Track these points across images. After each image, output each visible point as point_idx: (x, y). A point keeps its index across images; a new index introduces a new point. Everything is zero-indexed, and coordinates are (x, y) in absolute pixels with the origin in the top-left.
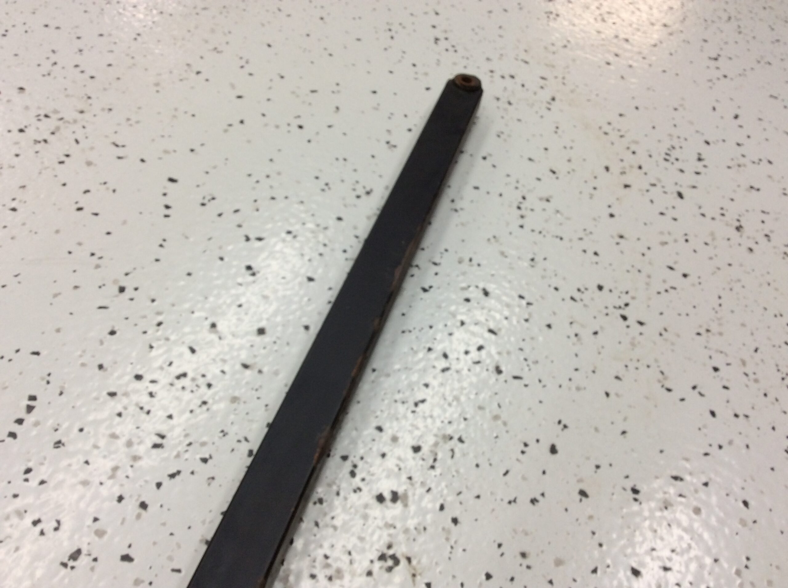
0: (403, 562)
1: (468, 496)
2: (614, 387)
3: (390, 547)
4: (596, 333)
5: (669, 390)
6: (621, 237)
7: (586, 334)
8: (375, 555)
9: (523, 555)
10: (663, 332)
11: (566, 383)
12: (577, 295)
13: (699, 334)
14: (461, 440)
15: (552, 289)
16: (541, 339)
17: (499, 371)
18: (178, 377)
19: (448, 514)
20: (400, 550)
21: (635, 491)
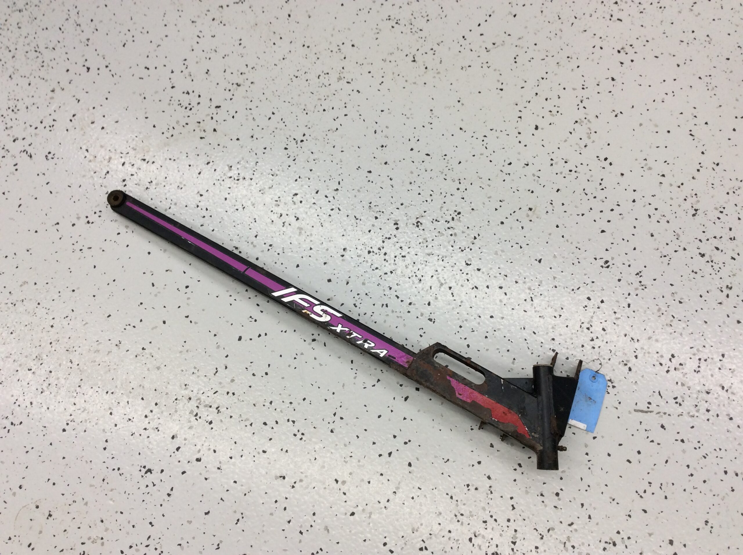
0: (418, 220)
1: (392, 200)
2: (338, 148)
3: (414, 224)
4: (312, 153)
5: (337, 129)
6: (252, 137)
7: (313, 157)
8: (417, 229)
9: (411, 183)
10: (308, 127)
11: (339, 166)
12: (292, 158)
13: (307, 114)
14: (370, 203)
15: (289, 168)
16: (318, 174)
17: (337, 190)
18: (356, 307)
19: (400, 207)
20: (415, 222)
21: (382, 146)
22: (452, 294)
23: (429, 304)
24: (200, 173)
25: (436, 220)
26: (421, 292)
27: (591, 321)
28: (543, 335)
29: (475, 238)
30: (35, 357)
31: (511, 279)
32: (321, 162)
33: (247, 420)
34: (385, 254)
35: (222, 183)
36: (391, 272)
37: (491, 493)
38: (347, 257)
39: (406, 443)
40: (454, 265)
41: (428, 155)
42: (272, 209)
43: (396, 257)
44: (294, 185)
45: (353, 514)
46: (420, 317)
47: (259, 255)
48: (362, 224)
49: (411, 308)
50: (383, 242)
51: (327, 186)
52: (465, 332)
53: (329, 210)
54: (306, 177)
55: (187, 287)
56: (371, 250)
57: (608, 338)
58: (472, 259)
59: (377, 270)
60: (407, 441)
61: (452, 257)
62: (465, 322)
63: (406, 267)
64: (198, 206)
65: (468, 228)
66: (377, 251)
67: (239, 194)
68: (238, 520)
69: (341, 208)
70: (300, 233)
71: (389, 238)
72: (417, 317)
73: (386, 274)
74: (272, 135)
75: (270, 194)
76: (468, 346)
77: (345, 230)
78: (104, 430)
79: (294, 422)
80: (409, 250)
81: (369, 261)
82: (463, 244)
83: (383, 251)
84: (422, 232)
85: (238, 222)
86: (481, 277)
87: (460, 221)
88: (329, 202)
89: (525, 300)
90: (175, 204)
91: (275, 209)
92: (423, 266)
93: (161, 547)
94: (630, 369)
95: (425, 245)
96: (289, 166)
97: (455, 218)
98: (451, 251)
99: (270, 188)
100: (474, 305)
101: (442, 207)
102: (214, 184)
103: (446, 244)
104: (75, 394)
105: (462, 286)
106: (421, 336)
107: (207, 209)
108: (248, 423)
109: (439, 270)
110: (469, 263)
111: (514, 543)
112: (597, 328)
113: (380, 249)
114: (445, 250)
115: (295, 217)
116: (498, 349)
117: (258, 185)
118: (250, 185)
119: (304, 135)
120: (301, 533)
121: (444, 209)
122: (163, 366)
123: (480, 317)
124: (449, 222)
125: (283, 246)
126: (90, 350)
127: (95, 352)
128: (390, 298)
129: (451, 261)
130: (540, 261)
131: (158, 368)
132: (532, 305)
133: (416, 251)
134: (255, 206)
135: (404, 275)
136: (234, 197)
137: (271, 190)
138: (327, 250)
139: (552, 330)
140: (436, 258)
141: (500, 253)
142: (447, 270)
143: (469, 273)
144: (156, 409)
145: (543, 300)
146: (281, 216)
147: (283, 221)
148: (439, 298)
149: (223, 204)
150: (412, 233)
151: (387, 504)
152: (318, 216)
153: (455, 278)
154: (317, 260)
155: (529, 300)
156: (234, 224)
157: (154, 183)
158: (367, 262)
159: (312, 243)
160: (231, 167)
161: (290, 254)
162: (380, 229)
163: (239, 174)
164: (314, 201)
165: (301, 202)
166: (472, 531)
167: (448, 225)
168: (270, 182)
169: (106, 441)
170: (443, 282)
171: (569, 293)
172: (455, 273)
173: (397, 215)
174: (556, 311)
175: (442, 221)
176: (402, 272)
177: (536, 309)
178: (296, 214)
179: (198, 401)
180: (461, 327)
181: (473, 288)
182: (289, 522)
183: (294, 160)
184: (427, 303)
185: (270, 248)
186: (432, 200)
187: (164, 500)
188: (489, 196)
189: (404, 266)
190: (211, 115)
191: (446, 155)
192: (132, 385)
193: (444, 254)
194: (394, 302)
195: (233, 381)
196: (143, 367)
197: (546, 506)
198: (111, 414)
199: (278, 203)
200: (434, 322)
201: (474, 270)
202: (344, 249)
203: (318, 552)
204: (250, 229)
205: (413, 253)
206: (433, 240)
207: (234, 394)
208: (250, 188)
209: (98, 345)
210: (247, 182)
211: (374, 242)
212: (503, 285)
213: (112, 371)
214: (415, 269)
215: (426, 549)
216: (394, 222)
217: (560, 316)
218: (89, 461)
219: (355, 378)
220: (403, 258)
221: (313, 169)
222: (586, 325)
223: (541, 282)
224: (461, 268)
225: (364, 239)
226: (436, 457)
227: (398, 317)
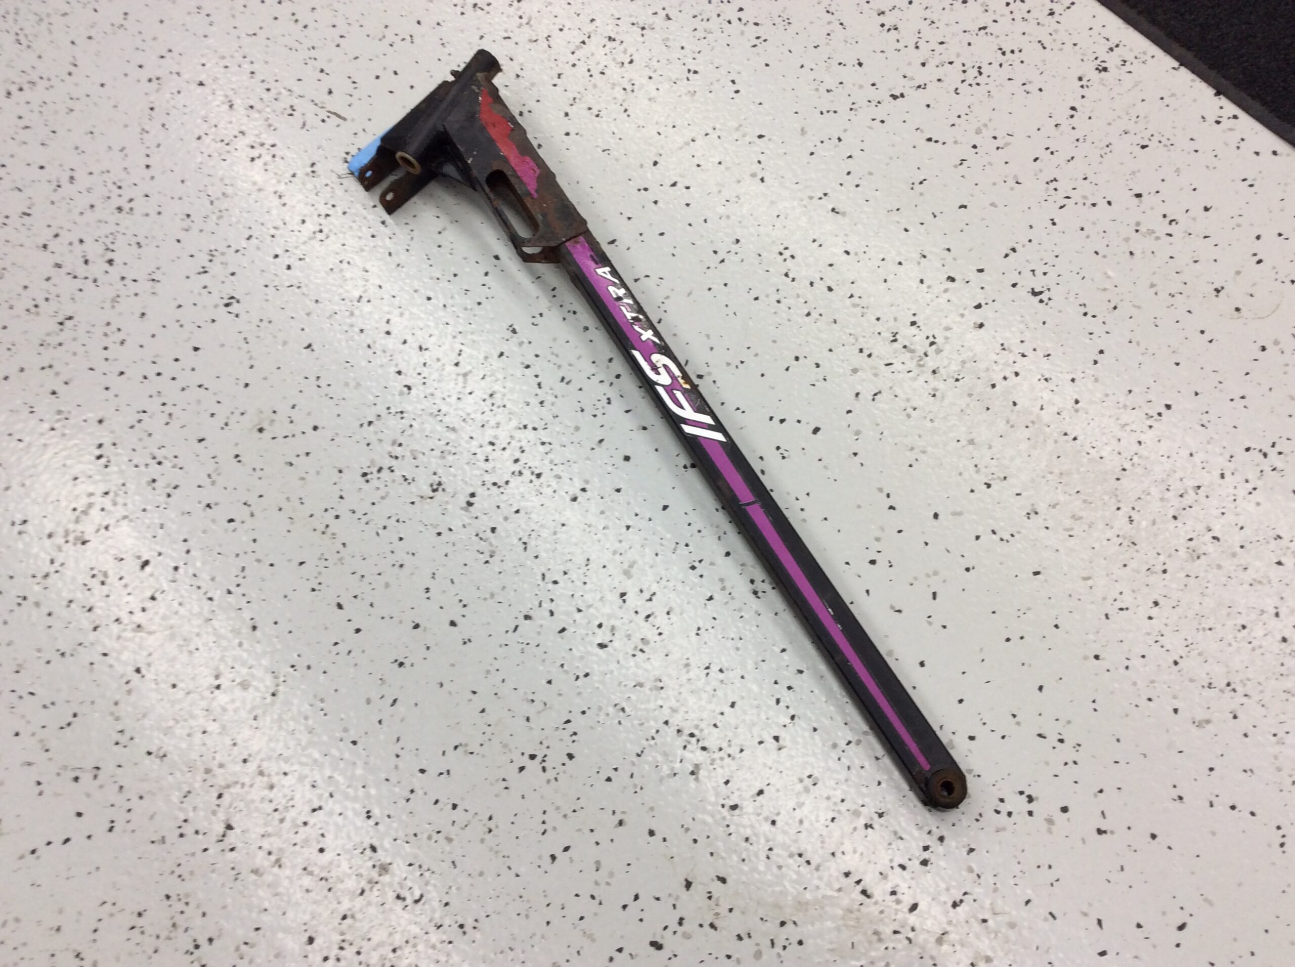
22: (460, 355)
23: (502, 354)
24: (761, 792)
25: (406, 480)
26: (500, 376)
27: (310, 239)
28: (381, 247)
29: (370, 423)
30: (1203, 557)
31: (365, 339)
32: (521, 692)
33: (855, 305)
34: (516, 461)
35: (724, 745)
36: (525, 427)
37: (574, 99)
38: (579, 485)
39: (646, 189)
40: (429, 397)
41: (340, 606)
42: (658, 638)
43: (504, 449)
44: (595, 666)
45: (760, 137)
46: (526, 341)
47: (721, 560)
48: (522, 530)
49: (530, 359)
50: (507, 482)
51: (539, 633)
52: (479, 293)
53: (561, 584)
54: (566, 672)
55: (873, 562)
56: (534, 478)
57: (307, 210)
58: (397, 393)
59: (544, 440)
60: (643, 191)
61: (423, 410)
62: (469, 307)
63: (498, 425)
64: (793, 717)
65: (368, 445)
66: (527, 473)
67: (703, 703)
68: (921, 183)
69: (539, 577)
70: (631, 566)
71: (495, 484)
72: (530, 343)
73: (535, 429)
74: (582, 803)
75: (646, 670)
76: (486, 274)
77: (555, 533)
78: (1096, 380)
79: (786, 275)
80: (478, 451)
81: (546, 462)
82: (394, 422)
83: (517, 468)
84: (440, 471)
85: (730, 644)
86: (404, 360)
87: (373, 462)
88: (552, 600)
89: (369, 301)
90: (835, 746)
91: (651, 635)
92: (472, 416)
93: (1047, 189)
94: (313, 165)
95: (448, 448)
96: (584, 713)
97: (375, 470)
98: (419, 420)
99: (641, 685)
100: (441, 326)
101: (383, 498)
102: (742, 751)
103: (418, 435)
104: (1136, 459)
105: (438, 360)
106: (541, 315)
107: (778, 701)
108: (855, 300)
109: (454, 397)
110: (405, 389)
111: (583, 42)
112: (310, 227)
113: (520, 473)
114: (426, 425)
115: (624, 601)
116: (451, 254)
117: (660, 703)
118: (674, 711)
119: (522, 769)
120: (840, 140)
121: (381, 493)
122: (964, 442)
123: (445, 306)
124: (390, 468)
125: (674, 556)
126: (1090, 527)
127: (1080, 518)
128: (551, 389)
129: (427, 404)
130: (309, 346)
131: (971, 442)
132: (365, 291)
133: (467, 442)
134: (685, 662)
135: (510, 413)
136: (715, 700)
137: (642, 680)
138: (602, 512)
139: (366, 248)
140: (446, 419)
141: (352, 384)
142: (442, 393)
143: (415, 375)
144: (997, 379)
145: (347, 291)
146: (648, 616)
147: (649, 603)
148: (481, 357)
149: (742, 698)
150: (455, 476)
151: (710, 131)
152: (585, 583)
153: (441, 375)
154: (629, 503)
155: (364, 300)
156: (740, 644)
157: (862, 821)
158: (551, 462)
159: (621, 538)
160: (692, 773)
161: (669, 536)
162: (498, 507)
163: (685, 747)
164: (578, 616)
165: (600, 626)
166: (623, 69)
167: (394, 463)
168: (633, 697)
169: (1096, 362)
170: (461, 379)
171: (306, 286)
172: (436, 385)
173: (457, 517)
174: (341, 270)
175: (398, 473)
176: (510, 419)
177: (364, 283)
178: (621, 607)
179: (922, 363)
180: (479, 304)
181: (426, 349)
182: (850, 157)
183: (568, 721)
184: (504, 357)
185: (696, 564)
186: (389, 517)
187: (1024, 246)
188: (302, 482)
189: (500, 429)
190: (680, 930)
191: (313, 590)
192: (1027, 433)
193: (431, 420)
194: (550, 379)
195: (855, 371)
196: (998, 456)
197: (522, 64)
198: (1077, 402)
199: (641, 646)
200: (511, 326)
201: (406, 375)
202: (575, 499)
203: (828, 112)
204: (714, 619)
205: (474, 443)
206: (432, 450)
207: (861, 351)
208: (678, 704)
209: (1072, 529)
210: (677, 721)
211: (522, 489)
212: (383, 335)
213: (1057, 471)
214: (488, 416)
215: (689, 71)
216: (471, 508)
217: (341, 262)
218: (1134, 343)
219: (667, 298)
220: (493, 441)
221: (544, 682)
222: (320, 236)
223: (330, 317)
224: (422, 388)
225: (535, 501)
226: (617, 160)
227: (557, 356)
